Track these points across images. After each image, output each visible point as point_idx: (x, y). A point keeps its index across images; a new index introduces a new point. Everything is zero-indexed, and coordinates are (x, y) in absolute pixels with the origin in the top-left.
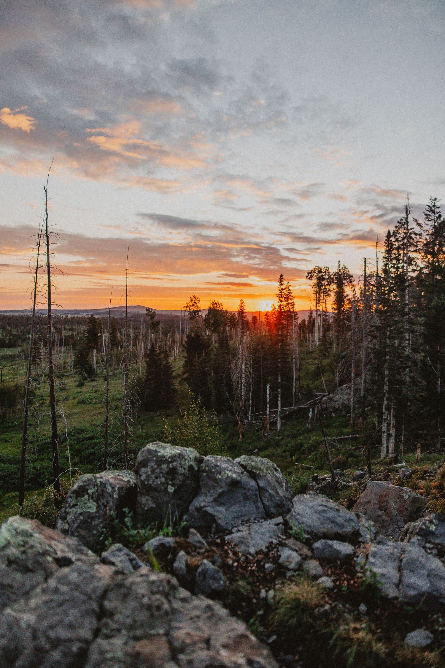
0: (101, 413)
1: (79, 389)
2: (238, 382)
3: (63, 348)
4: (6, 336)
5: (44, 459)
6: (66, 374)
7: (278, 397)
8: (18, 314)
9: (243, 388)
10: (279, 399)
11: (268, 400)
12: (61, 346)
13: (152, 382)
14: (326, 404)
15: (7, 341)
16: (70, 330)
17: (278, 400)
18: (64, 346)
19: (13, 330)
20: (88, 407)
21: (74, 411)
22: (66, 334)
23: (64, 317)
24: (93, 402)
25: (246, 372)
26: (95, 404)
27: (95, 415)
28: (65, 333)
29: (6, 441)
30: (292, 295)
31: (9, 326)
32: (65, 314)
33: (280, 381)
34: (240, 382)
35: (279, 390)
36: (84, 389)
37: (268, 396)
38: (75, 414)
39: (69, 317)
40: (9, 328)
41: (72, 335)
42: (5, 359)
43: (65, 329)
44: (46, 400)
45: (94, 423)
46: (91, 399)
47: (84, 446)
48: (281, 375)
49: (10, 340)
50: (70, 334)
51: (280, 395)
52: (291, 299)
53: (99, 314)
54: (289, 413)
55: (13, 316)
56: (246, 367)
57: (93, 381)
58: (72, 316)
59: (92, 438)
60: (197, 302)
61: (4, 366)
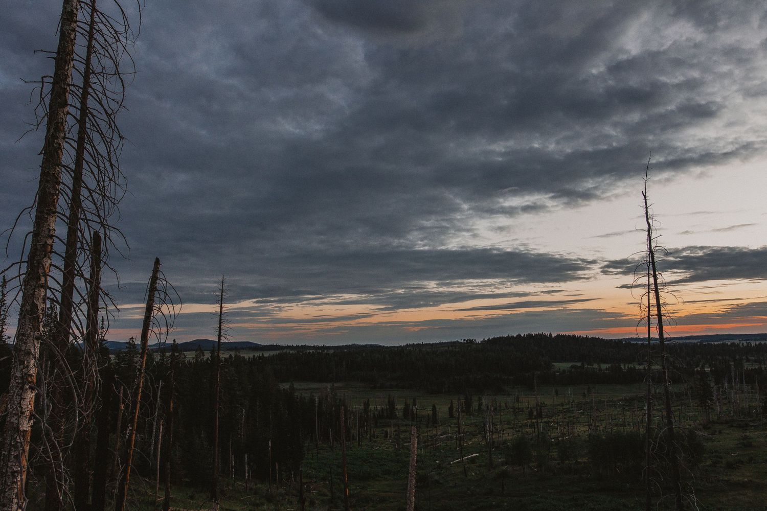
3: (746, 387)
12: (742, 383)
16: (755, 361)
18: (747, 383)
19: (676, 362)
22: (750, 368)
23: (745, 344)
28: (747, 366)
32: (746, 340)
39: (753, 343)
40: (671, 359)
41: (760, 368)
43: (748, 360)
44: (721, 458)
49: (673, 373)
50: (757, 367)
58: (758, 343)
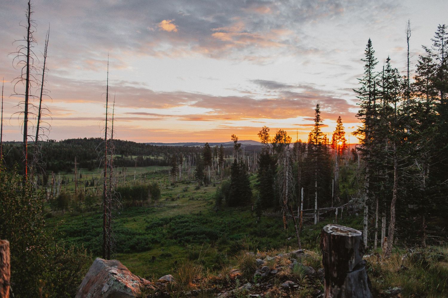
0: (200, 206)
1: (195, 191)
2: (283, 186)
4: (167, 159)
5: (150, 233)
6: (192, 182)
7: (315, 198)
8: (176, 145)
9: (287, 190)
10: (316, 200)
11: (302, 200)
13: (234, 186)
14: (352, 205)
15: (167, 162)
17: (314, 201)
19: (171, 155)
20: (194, 202)
21: (184, 205)
24: (199, 200)
25: (289, 178)
26: (200, 200)
27: (196, 208)
29: (135, 221)
30: (342, 126)
31: (169, 153)
33: (316, 186)
34: (284, 186)
35: (316, 193)
36: (199, 191)
37: (302, 197)
38: (184, 206)
40: (168, 154)
42: (163, 172)
45: (193, 212)
46: (199, 197)
47: (177, 227)
48: (317, 182)
49: (168, 161)
51: (316, 197)
52: (342, 129)
53: (225, 145)
54: (328, 212)
55: (172, 146)
56: (289, 174)
57: (207, 186)
59: (186, 222)
60: (267, 130)
61: (162, 177)
